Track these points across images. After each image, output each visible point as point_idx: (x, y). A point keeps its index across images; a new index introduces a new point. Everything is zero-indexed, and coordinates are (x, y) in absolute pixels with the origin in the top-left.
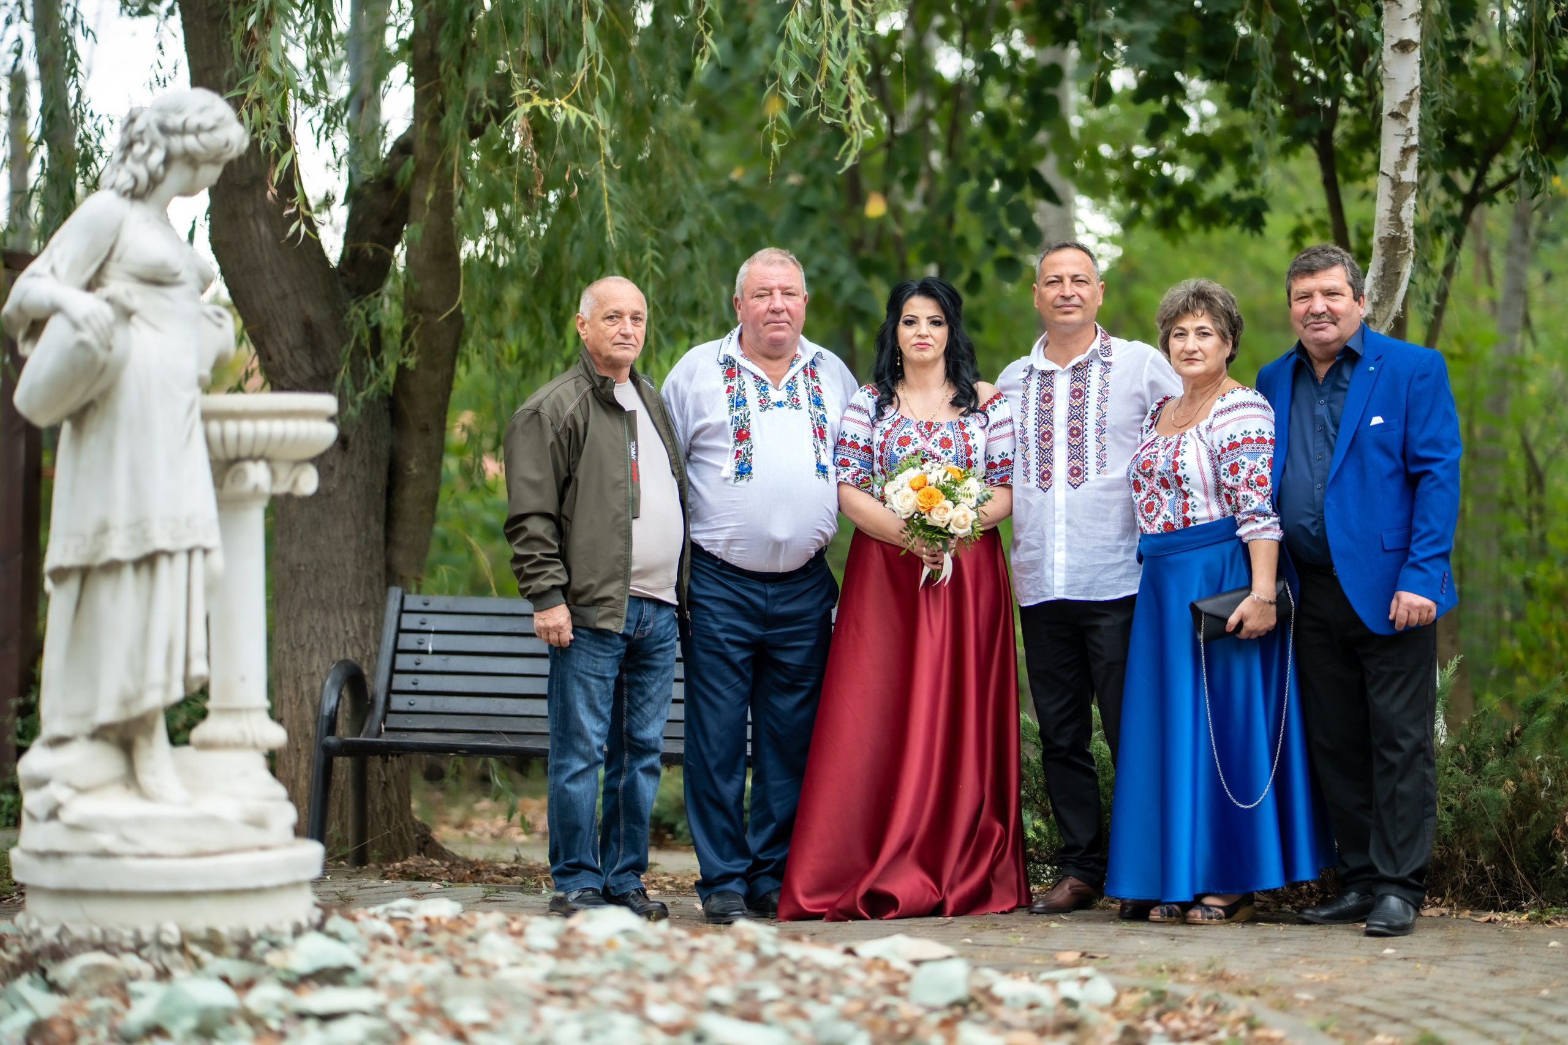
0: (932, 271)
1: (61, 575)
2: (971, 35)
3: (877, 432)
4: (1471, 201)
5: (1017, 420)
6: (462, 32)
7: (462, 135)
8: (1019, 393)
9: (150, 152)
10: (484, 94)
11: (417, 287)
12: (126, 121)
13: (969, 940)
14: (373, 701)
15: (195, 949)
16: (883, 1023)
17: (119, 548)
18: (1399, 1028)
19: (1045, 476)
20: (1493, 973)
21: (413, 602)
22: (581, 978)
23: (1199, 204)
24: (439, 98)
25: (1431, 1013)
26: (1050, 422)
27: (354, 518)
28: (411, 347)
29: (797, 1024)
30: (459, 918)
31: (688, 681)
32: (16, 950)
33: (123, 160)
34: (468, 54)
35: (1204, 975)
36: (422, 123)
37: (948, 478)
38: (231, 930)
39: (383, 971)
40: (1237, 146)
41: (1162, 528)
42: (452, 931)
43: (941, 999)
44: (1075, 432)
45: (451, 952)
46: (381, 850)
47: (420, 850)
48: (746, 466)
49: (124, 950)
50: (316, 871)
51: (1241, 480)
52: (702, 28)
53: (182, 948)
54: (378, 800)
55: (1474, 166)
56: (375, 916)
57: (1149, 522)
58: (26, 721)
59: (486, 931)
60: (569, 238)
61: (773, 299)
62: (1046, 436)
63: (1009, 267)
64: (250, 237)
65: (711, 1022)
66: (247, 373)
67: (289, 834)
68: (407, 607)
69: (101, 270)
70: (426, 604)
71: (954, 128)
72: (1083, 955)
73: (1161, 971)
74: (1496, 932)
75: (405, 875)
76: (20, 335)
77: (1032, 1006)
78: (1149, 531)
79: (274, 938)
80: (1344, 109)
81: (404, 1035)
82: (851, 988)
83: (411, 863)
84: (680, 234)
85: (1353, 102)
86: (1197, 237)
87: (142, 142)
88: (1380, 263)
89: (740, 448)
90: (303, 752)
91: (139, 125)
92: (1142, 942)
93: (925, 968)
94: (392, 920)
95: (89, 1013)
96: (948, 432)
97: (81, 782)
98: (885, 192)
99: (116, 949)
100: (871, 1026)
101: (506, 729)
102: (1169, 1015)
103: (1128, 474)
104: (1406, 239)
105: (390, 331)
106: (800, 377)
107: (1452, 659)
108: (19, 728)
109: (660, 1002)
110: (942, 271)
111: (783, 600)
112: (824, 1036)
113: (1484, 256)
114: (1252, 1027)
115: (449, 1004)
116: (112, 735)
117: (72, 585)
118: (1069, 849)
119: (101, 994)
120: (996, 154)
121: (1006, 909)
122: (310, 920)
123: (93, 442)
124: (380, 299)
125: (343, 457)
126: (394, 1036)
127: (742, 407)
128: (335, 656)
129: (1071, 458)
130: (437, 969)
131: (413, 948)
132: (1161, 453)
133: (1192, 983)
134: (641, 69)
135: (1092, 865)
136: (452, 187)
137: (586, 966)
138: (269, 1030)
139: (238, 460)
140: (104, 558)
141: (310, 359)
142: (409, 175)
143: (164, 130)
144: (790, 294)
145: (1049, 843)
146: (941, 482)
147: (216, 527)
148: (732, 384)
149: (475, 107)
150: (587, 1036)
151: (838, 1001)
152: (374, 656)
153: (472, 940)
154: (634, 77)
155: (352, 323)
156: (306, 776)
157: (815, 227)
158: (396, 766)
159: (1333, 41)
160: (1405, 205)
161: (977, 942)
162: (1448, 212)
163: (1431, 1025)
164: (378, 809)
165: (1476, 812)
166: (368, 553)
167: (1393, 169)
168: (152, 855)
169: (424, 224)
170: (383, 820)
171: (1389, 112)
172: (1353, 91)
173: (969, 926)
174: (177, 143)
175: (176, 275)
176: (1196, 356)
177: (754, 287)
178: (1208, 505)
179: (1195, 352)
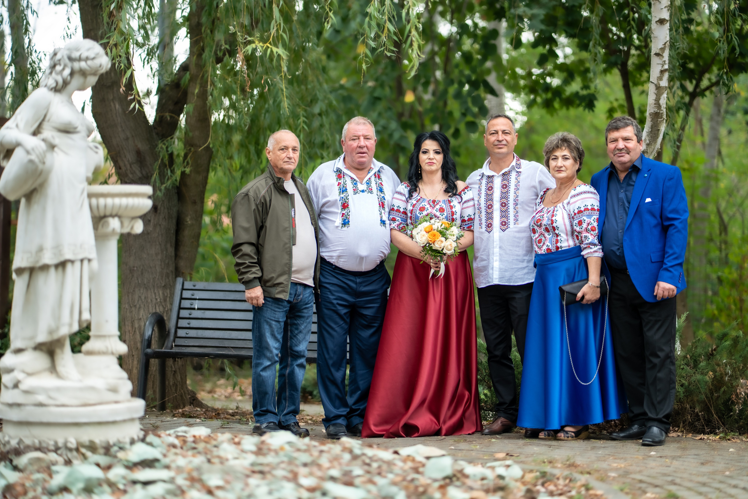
1: (20, 271)
2: (456, 15)
4: (693, 95)
5: (476, 199)
6: (213, 12)
7: (213, 62)
8: (477, 186)
10: (223, 42)
11: (191, 134)
12: (52, 55)
13: (453, 447)
14: (169, 332)
15: (83, 450)
16: (412, 487)
17: (48, 258)
18: (657, 490)
19: (489, 226)
20: (702, 464)
21: (188, 285)
22: (268, 465)
23: (564, 96)
24: (202, 44)
25: (673, 483)
26: (492, 200)
27: (160, 244)
28: (188, 163)
29: (371, 487)
30: (209, 436)
31: (319, 323)
33: (51, 73)
34: (216, 23)
35: (565, 464)
36: (193, 56)
37: (443, 227)
38: (101, 441)
39: (173, 461)
40: (582, 69)
42: (206, 442)
43: (439, 475)
44: (504, 205)
45: (206, 452)
46: (172, 403)
47: (191, 404)
48: (347, 221)
49: (50, 451)
50: (141, 413)
51: (583, 228)
52: (328, 10)
53: (77, 450)
54: (171, 380)
55: (695, 79)
56: (169, 435)
57: (540, 248)
58: (3, 341)
59: (222, 442)
60: (263, 111)
61: (360, 141)
62: (490, 207)
63: (472, 126)
64: (111, 110)
65: (330, 486)
66: (109, 175)
67: (129, 395)
68: (185, 287)
70: (194, 286)
71: (447, 60)
72: (507, 454)
73: (544, 462)
74: (704, 444)
75: (183, 415)
77: (483, 479)
78: (539, 252)
79: (121, 445)
80: (633, 51)
81: (183, 492)
82: (397, 470)
83: (187, 409)
84: (316, 110)
85: (637, 48)
86: (563, 112)
87: (60, 65)
88: (650, 125)
89: (344, 212)
90: (135, 356)
91: (58, 57)
92: (535, 449)
93: (432, 461)
94: (177, 437)
95: (33, 481)
96: (443, 205)
97: (29, 370)
98: (414, 90)
99: (46, 450)
100: (406, 488)
101: (232, 346)
102: (548, 483)
103: (530, 225)
104: (662, 113)
105: (178, 156)
107: (683, 314)
109: (305, 476)
110: (441, 128)
111: (364, 284)
112: (384, 493)
113: (699, 122)
114: (588, 489)
115: (205, 477)
118: (501, 404)
119: (38, 471)
120: (467, 72)
121: (470, 432)
122: (138, 437)
123: (36, 208)
124: (173, 140)
125: (155, 215)
126: (178, 492)
127: (345, 193)
128: (151, 311)
129: (502, 217)
130: (199, 460)
131: (188, 450)
132: (545, 216)
133: (559, 468)
134: (298, 30)
135: (511, 412)
136: (207, 87)
137: (270, 459)
138: (119, 489)
139: (105, 217)
140: (41, 263)
141: (139, 169)
142: (187, 81)
143: (70, 59)
144: (368, 139)
145: (491, 401)
146: (439, 229)
147: (94, 248)
148: (340, 182)
149: (219, 48)
150: (270, 493)
151: (391, 476)
152: (169, 311)
153: (216, 446)
154: (296, 34)
155: (160, 152)
156: (137, 368)
157: (381, 106)
158: (180, 363)
159: (628, 19)
160: (662, 97)
161: (457, 448)
162: (683, 101)
163: (673, 488)
164: (171, 384)
165: (695, 387)
166: (167, 261)
167: (656, 80)
168: (63, 406)
169: (194, 104)
170: (173, 389)
171: (655, 53)
172: (637, 43)
173: (453, 441)
174: (77, 65)
175: (76, 128)
176: (562, 169)
177: (351, 135)
178: (568, 240)
179: (561, 167)
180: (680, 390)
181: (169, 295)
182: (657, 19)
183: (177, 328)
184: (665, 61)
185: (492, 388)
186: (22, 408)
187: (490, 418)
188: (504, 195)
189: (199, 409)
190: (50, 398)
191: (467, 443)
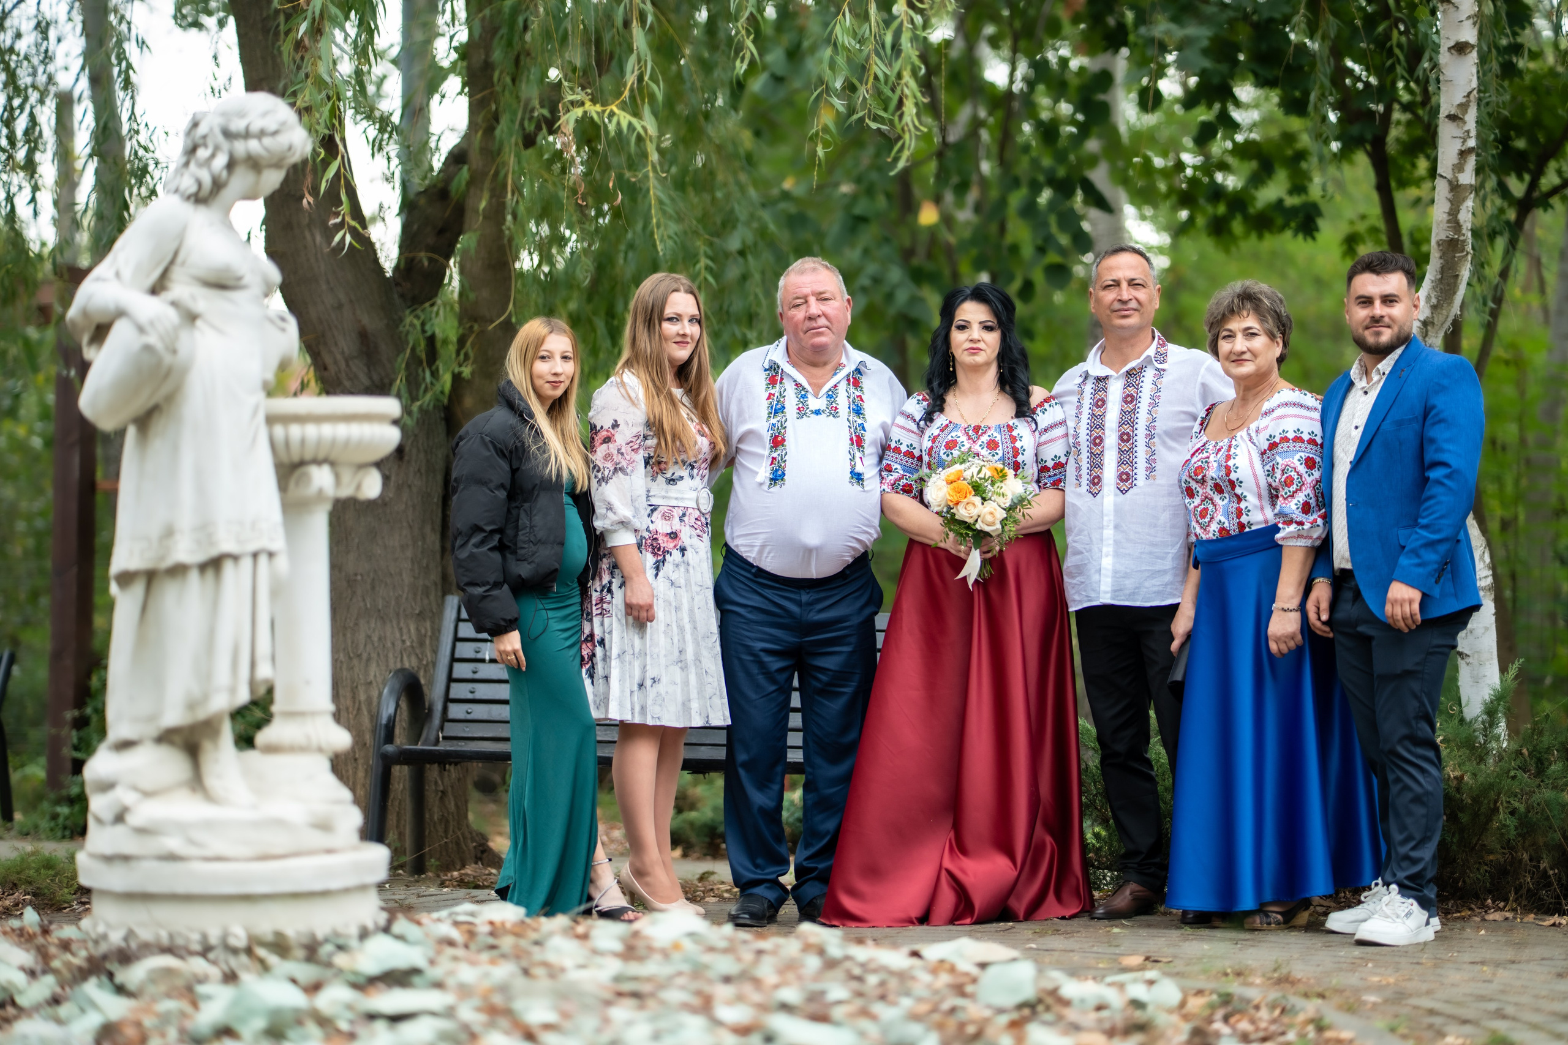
0: (984, 278)
1: (126, 579)
2: (1022, 44)
3: (926, 438)
4: (1526, 205)
5: (1071, 424)
6: (516, 39)
7: (516, 144)
8: (1075, 399)
9: (213, 156)
10: (536, 103)
11: (472, 296)
12: (190, 125)
13: (1034, 946)
14: (431, 710)
15: (261, 952)
16: (952, 1023)
17: (185, 551)
18: (1468, 1029)
19: (1096, 482)
20: (1560, 975)
22: (649, 979)
23: (1252, 211)
24: (494, 107)
25: (1500, 1015)
26: (1101, 427)
27: (410, 527)
28: (466, 357)
29: (865, 1024)
30: (523, 922)
32: (83, 953)
33: (187, 164)
34: (522, 63)
35: (1269, 979)
36: (476, 132)
38: (298, 933)
39: (451, 973)
40: (1289, 152)
41: (1217, 534)
42: (517, 935)
43: (1009, 1000)
44: (1126, 438)
45: (518, 955)
46: (438, 859)
47: (477, 859)
49: (192, 953)
50: (381, 874)
53: (249, 951)
54: (436, 809)
55: (1529, 171)
56: (439, 920)
57: (1204, 528)
58: (82, 733)
59: (551, 935)
60: (623, 247)
61: (808, 306)
62: (1097, 441)
63: (1059, 274)
64: (305, 247)
65: (780, 1023)
66: (302, 383)
67: (354, 837)
69: (165, 275)
71: (1006, 136)
72: (1147, 959)
73: (1226, 974)
74: (1561, 936)
75: (462, 883)
76: (85, 339)
77: (1100, 1008)
78: (1205, 537)
79: (341, 941)
80: (1397, 115)
81: (473, 1036)
82: (919, 989)
83: (469, 872)
84: (734, 243)
85: (1406, 108)
86: (1250, 244)
87: (205, 146)
88: (1439, 266)
89: (775, 455)
90: (361, 761)
91: (202, 130)
92: (1206, 947)
93: (991, 971)
94: (456, 924)
95: (159, 1015)
97: (147, 785)
98: (938, 200)
99: (183, 953)
100: (940, 1027)
102: (1237, 1017)
104: (1464, 241)
105: (445, 342)
106: (842, 387)
107: (1513, 663)
108: (75, 740)
109: (730, 1003)
110: (994, 277)
111: (819, 607)
112: (894, 1036)
113: (1537, 263)
114: (1320, 1029)
115: (518, 1005)
116: (177, 739)
117: (138, 589)
118: (1128, 855)
119: (169, 995)
120: (1047, 162)
121: (1067, 914)
122: (376, 923)
123: (158, 444)
124: (435, 309)
125: (399, 466)
126: (463, 1037)
127: (780, 414)
128: (392, 665)
129: (1121, 463)
130: (503, 971)
131: (479, 951)
132: (1212, 458)
133: (1257, 986)
134: (695, 76)
135: (1152, 870)
136: (505, 197)
137: (652, 968)
138: (339, 1031)
139: (302, 463)
140: (169, 562)
141: (365, 369)
142: (464, 183)
143: (227, 134)
144: (826, 299)
145: (1109, 849)
147: (281, 531)
148: (772, 391)
149: (527, 116)
150: (656, 1036)
151: (906, 1003)
152: (431, 665)
153: (537, 943)
154: (688, 85)
155: (408, 333)
156: (364, 785)
157: (868, 235)
158: (454, 775)
159: (1388, 44)
160: (1463, 208)
161: (1041, 947)
162: (1504, 217)
163: (1501, 1026)
164: (436, 818)
165: (1539, 816)
166: (425, 562)
167: (1450, 171)
168: (219, 859)
169: (478, 233)
170: (441, 829)
171: (1446, 114)
172: (1405, 97)
173: (1030, 932)
174: (241, 148)
175: (240, 278)
176: (1245, 357)
177: (790, 298)
178: (1262, 509)
179: (1243, 353)
180: (1508, 822)
181: (429, 633)
182: (1452, 44)
183: (448, 700)
184: (1468, 132)
185: (1111, 821)
186: (134, 864)
187: (1106, 885)
188: (1127, 417)
190: (192, 842)
191: (1062, 937)
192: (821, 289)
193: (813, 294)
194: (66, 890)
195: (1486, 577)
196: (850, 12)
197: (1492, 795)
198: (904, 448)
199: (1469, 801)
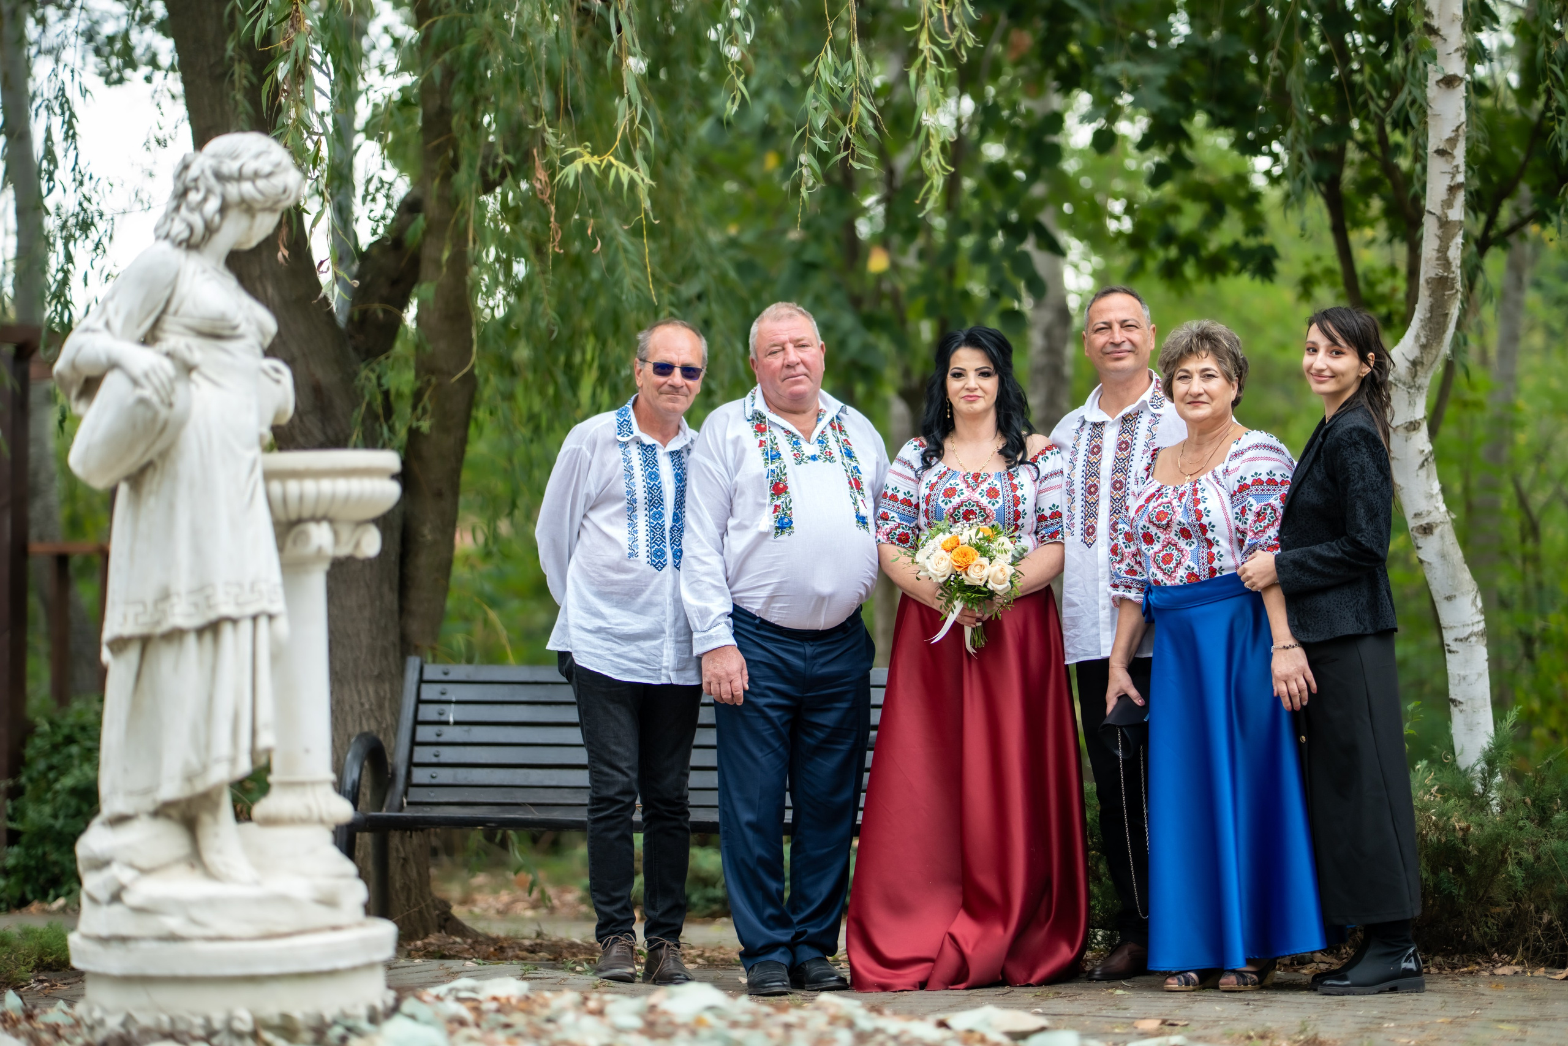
1: (120, 644)
3: (923, 485)
4: (1487, 244)
5: (1066, 472)
7: (476, 191)
9: (205, 199)
10: (500, 149)
11: (429, 348)
12: (180, 167)
13: (1040, 1010)
14: (394, 775)
15: (268, 1036)
17: (181, 615)
19: (1090, 531)
21: (431, 672)
23: (1204, 253)
24: (451, 154)
26: (1096, 475)
27: (368, 586)
28: (424, 411)
30: (527, 998)
31: (721, 747)
32: (79, 1040)
33: (177, 209)
36: (433, 179)
37: (980, 535)
38: (306, 1015)
40: (1242, 193)
41: (1185, 580)
42: (526, 1011)
44: (1118, 485)
45: (535, 1034)
47: (441, 928)
48: (786, 520)
50: (388, 951)
52: (733, 72)
53: (254, 1035)
54: (398, 878)
55: (1491, 205)
56: (442, 997)
57: (1169, 574)
58: (16, 803)
59: (562, 1010)
61: (786, 354)
62: (1093, 490)
63: (1018, 319)
67: (360, 913)
68: (426, 677)
69: (157, 324)
70: (446, 674)
72: (1164, 1022)
73: (1250, 1038)
75: (428, 954)
76: (73, 395)
78: (1169, 583)
79: (350, 1023)
80: (1351, 154)
83: (433, 941)
86: (1202, 288)
87: (197, 189)
88: (1428, 304)
89: (778, 503)
91: (193, 172)
92: (1217, 1008)
94: (459, 1000)
96: (995, 482)
97: (144, 863)
98: (888, 248)
99: (186, 1038)
101: (532, 801)
104: (1453, 279)
105: (401, 396)
106: (829, 431)
107: (1511, 710)
108: (10, 811)
111: (822, 660)
116: (174, 812)
117: (132, 655)
120: (999, 206)
122: (384, 1002)
123: (152, 503)
124: (390, 361)
127: (777, 460)
129: (1113, 512)
131: (492, 1030)
132: (1174, 503)
136: (467, 245)
139: (300, 521)
140: (165, 627)
141: (320, 425)
142: (420, 233)
143: (219, 177)
144: (803, 346)
146: (974, 541)
147: (280, 591)
148: (763, 438)
149: (490, 163)
152: (392, 729)
153: (549, 1020)
155: (363, 387)
157: (819, 282)
158: (415, 842)
160: (1452, 244)
164: (398, 886)
165: (1547, 866)
166: (383, 622)
167: (1439, 208)
168: (222, 938)
169: (439, 283)
170: (403, 898)
171: (1435, 148)
172: (1360, 137)
173: (1031, 995)
174: (233, 190)
175: (235, 328)
176: (1202, 399)
177: (766, 345)
178: (1233, 554)
179: (1200, 395)
180: (1516, 873)
181: (388, 695)
182: (1440, 77)
183: (411, 764)
184: (1457, 167)
186: (132, 945)
188: (1120, 465)
189: (458, 940)
190: (194, 922)
191: (1065, 1000)
192: (799, 337)
193: (791, 341)
194: (23, 968)
195: (1479, 622)
196: (832, 49)
197: (1500, 847)
198: (901, 496)
199: (1476, 853)
